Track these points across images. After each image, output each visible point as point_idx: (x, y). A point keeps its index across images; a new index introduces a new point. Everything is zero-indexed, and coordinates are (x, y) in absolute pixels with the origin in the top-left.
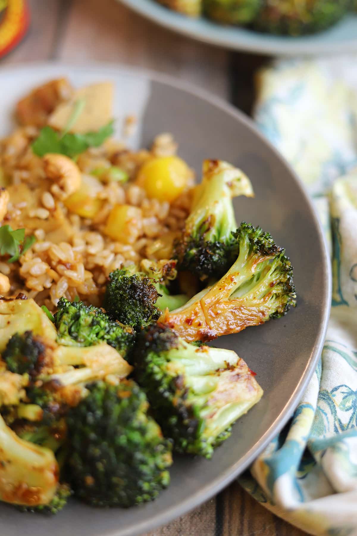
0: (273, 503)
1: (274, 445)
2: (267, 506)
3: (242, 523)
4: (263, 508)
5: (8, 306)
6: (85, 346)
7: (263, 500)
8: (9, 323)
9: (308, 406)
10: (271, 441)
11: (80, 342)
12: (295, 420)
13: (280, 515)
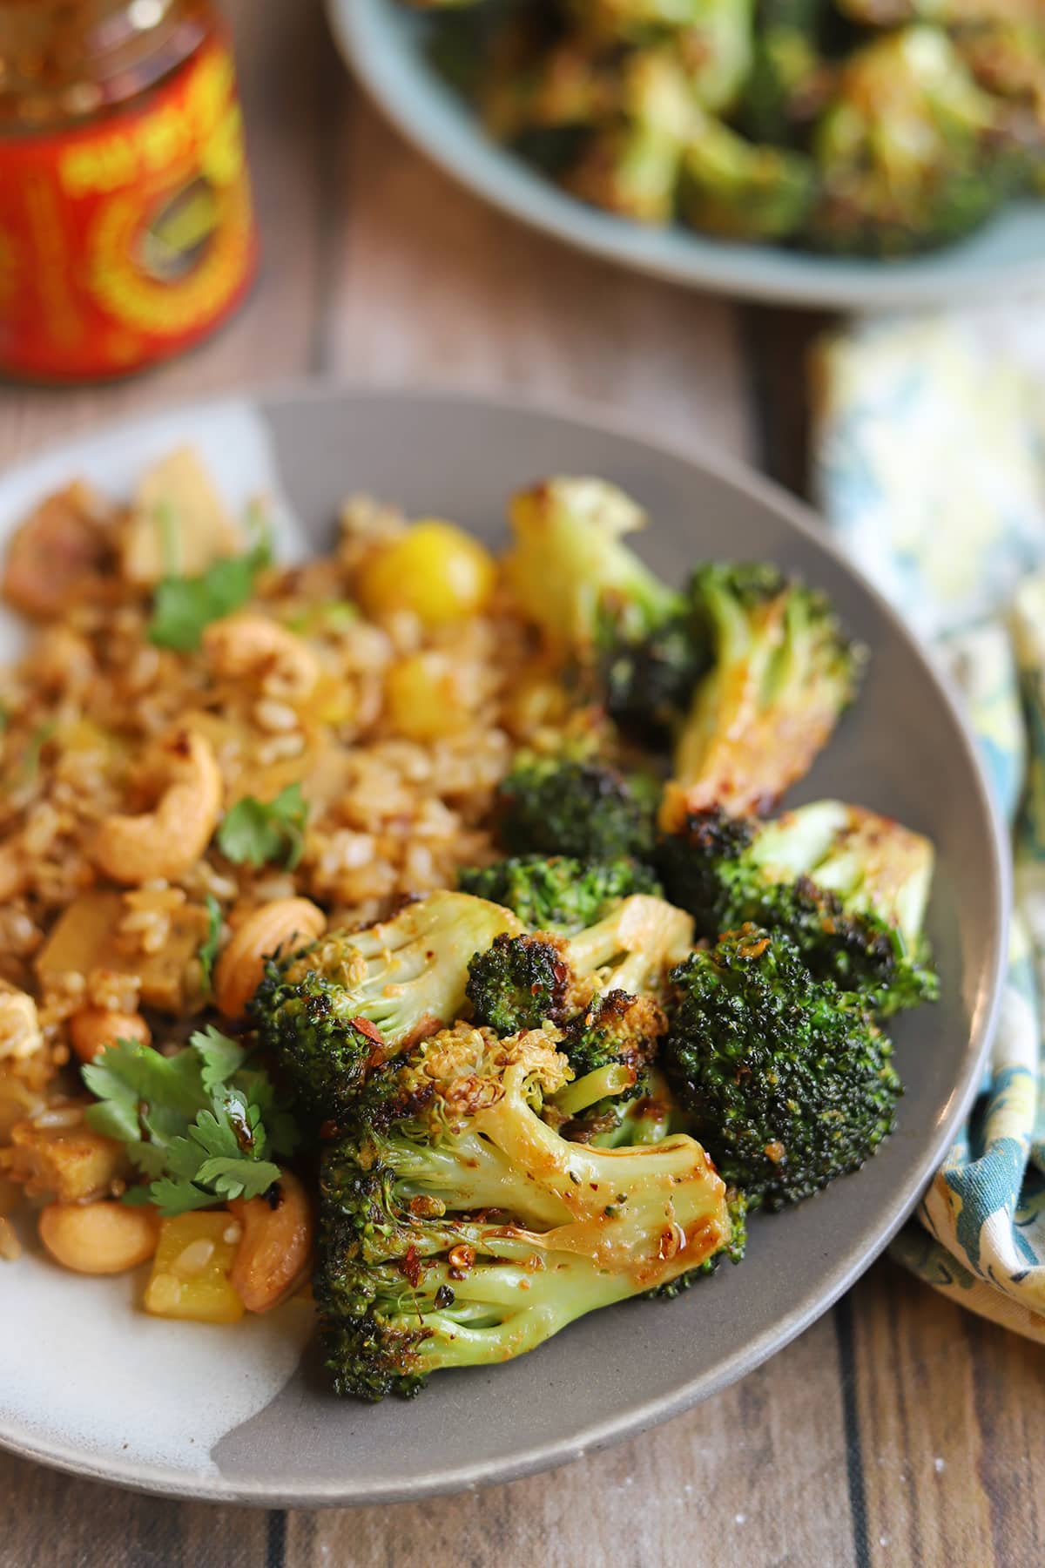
0: (968, 1280)
1: (962, 1148)
2: (955, 1292)
3: (895, 1344)
4: (942, 1297)
5: (402, 927)
6: (588, 926)
7: (944, 1278)
8: (430, 954)
9: (1022, 1070)
10: (954, 1142)
11: (573, 923)
12: (999, 1099)
13: (982, 1307)
